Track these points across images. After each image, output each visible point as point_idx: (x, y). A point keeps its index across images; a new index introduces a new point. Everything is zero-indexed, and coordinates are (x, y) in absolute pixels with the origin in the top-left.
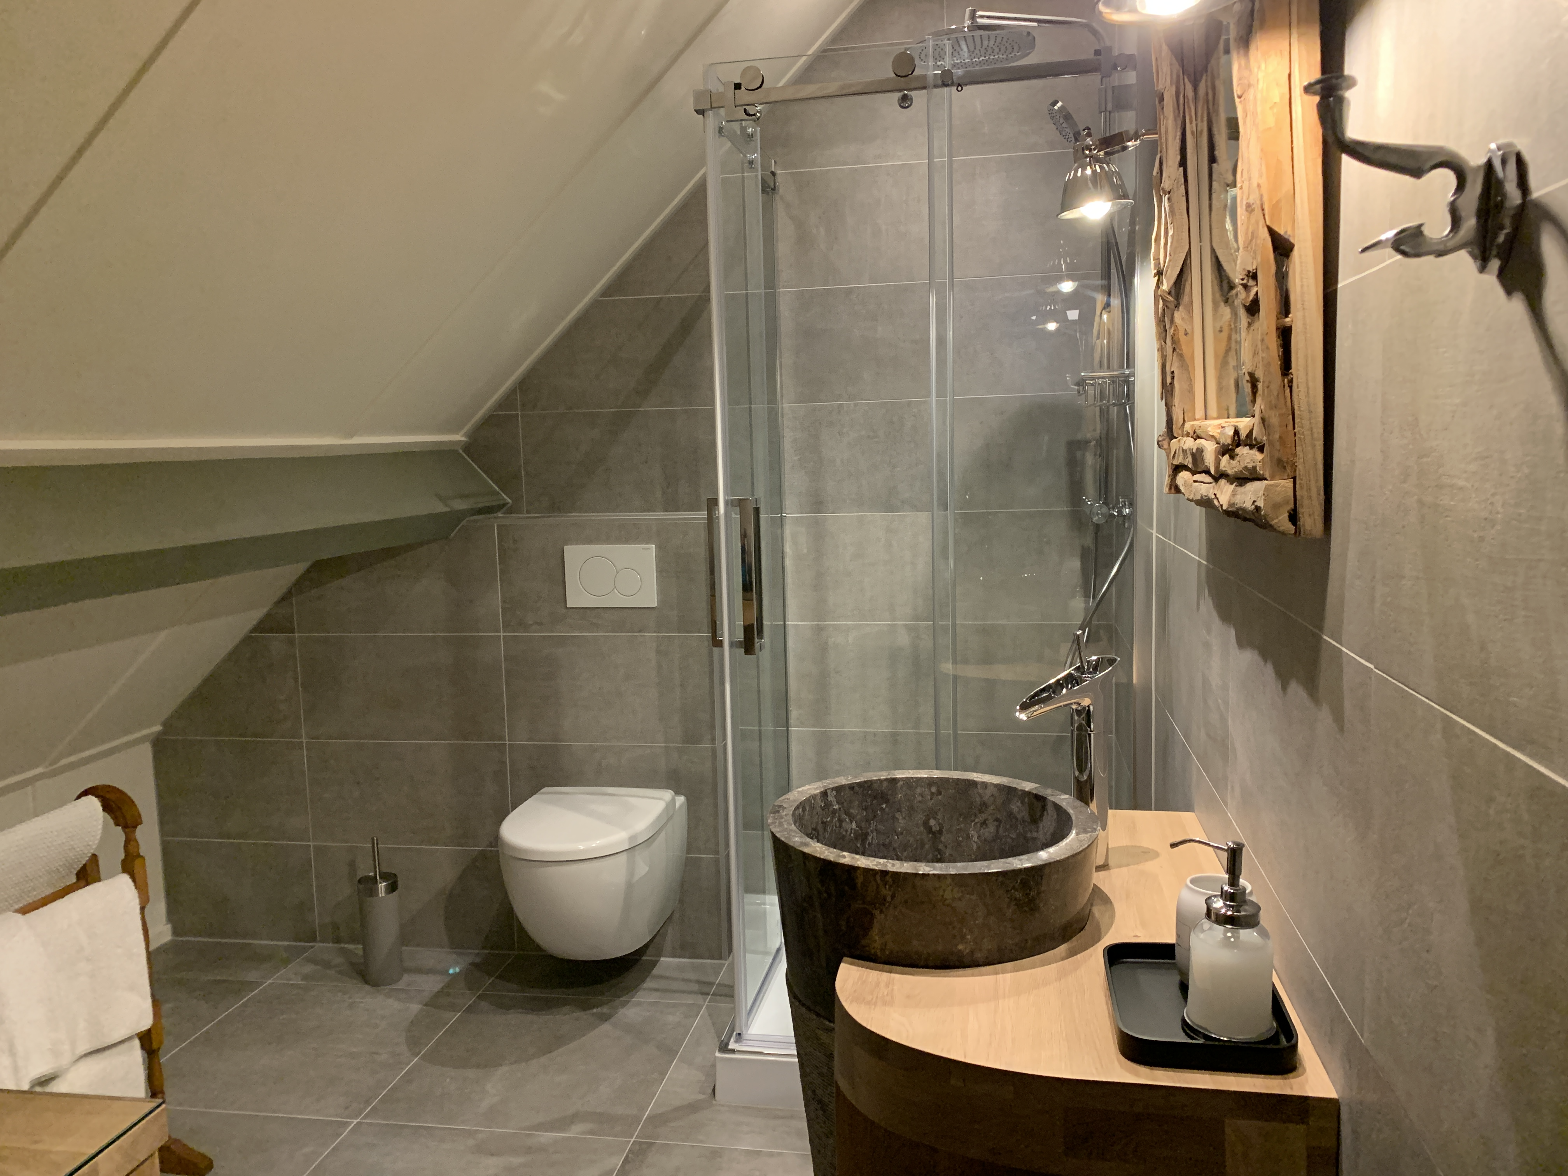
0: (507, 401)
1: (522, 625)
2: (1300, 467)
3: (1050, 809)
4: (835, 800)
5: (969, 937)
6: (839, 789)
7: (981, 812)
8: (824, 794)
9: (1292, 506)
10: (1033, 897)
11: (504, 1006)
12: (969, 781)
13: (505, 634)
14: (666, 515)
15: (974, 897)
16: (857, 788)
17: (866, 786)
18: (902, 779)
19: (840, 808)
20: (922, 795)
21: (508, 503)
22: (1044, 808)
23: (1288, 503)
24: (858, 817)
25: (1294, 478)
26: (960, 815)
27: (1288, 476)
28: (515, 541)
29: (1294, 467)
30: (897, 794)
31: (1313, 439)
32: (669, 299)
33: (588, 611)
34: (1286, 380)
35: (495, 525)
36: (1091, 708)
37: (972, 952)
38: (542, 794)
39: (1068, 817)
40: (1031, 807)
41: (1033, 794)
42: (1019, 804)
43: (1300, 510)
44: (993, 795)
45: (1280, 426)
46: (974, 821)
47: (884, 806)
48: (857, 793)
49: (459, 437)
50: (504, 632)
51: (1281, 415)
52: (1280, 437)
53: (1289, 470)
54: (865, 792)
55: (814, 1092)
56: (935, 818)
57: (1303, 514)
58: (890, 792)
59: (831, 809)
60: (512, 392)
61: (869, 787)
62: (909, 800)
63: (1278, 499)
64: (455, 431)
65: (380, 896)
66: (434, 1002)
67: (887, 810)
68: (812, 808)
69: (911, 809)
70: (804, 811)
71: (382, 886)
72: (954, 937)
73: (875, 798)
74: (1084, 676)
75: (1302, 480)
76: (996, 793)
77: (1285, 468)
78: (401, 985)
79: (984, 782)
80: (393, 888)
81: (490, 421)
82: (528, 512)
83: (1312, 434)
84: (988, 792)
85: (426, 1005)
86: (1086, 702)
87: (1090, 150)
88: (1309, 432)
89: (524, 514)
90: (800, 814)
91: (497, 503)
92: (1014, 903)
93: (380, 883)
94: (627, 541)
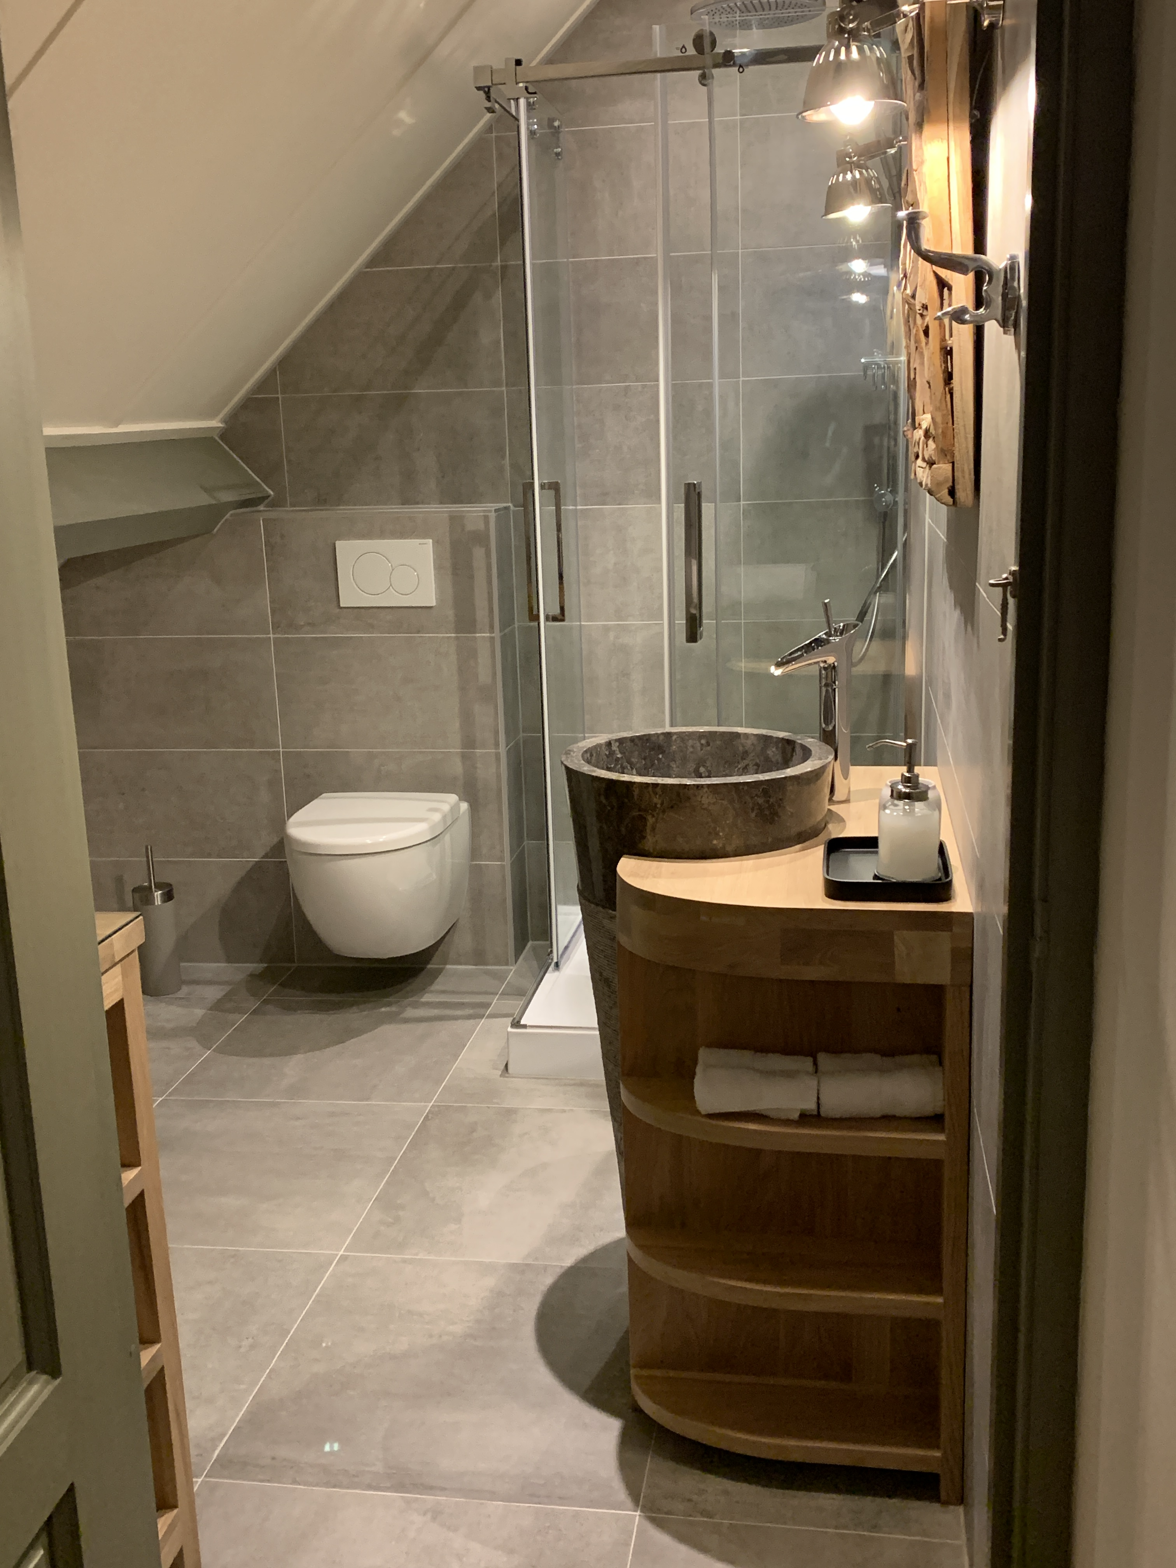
0: (264, 384)
1: (292, 626)
2: (956, 454)
3: (798, 749)
4: (618, 749)
5: (721, 834)
6: (621, 741)
7: (743, 759)
8: (609, 744)
9: (950, 484)
10: (772, 803)
11: (289, 1008)
12: (733, 733)
13: (276, 636)
14: (442, 508)
15: (725, 802)
16: (636, 741)
17: (645, 739)
18: (675, 733)
19: (622, 757)
20: (693, 747)
21: (269, 496)
22: (793, 750)
23: (946, 481)
24: (638, 765)
25: (953, 463)
26: (726, 763)
27: (948, 461)
28: (282, 536)
29: (953, 456)
30: (671, 746)
31: (966, 433)
32: (441, 269)
33: (363, 610)
34: (947, 389)
35: (261, 519)
36: (836, 664)
37: (724, 847)
38: (320, 798)
39: (810, 751)
40: (784, 752)
41: (785, 739)
42: (774, 749)
43: (957, 487)
44: (753, 744)
45: (942, 423)
46: (737, 767)
47: (660, 756)
48: (637, 745)
49: (215, 423)
50: (274, 634)
51: (943, 415)
52: (942, 432)
53: (948, 457)
54: (644, 744)
55: (601, 974)
56: (704, 766)
57: (959, 489)
58: (666, 744)
59: (615, 758)
60: (272, 372)
61: (647, 740)
62: (682, 751)
63: (941, 479)
64: (211, 416)
65: (156, 904)
66: (218, 1006)
67: (663, 759)
68: (598, 754)
69: (684, 759)
70: (591, 755)
71: (158, 894)
72: (710, 833)
73: (653, 749)
74: (831, 638)
75: (958, 464)
76: (755, 742)
77: (946, 455)
78: (180, 994)
79: (746, 734)
80: (168, 896)
81: (250, 404)
82: (293, 505)
83: (965, 429)
84: (749, 742)
85: (211, 1009)
86: (831, 660)
87: (850, 158)
88: (963, 428)
89: (287, 507)
90: (588, 758)
91: (260, 495)
92: (757, 807)
93: (156, 891)
94: (402, 535)
